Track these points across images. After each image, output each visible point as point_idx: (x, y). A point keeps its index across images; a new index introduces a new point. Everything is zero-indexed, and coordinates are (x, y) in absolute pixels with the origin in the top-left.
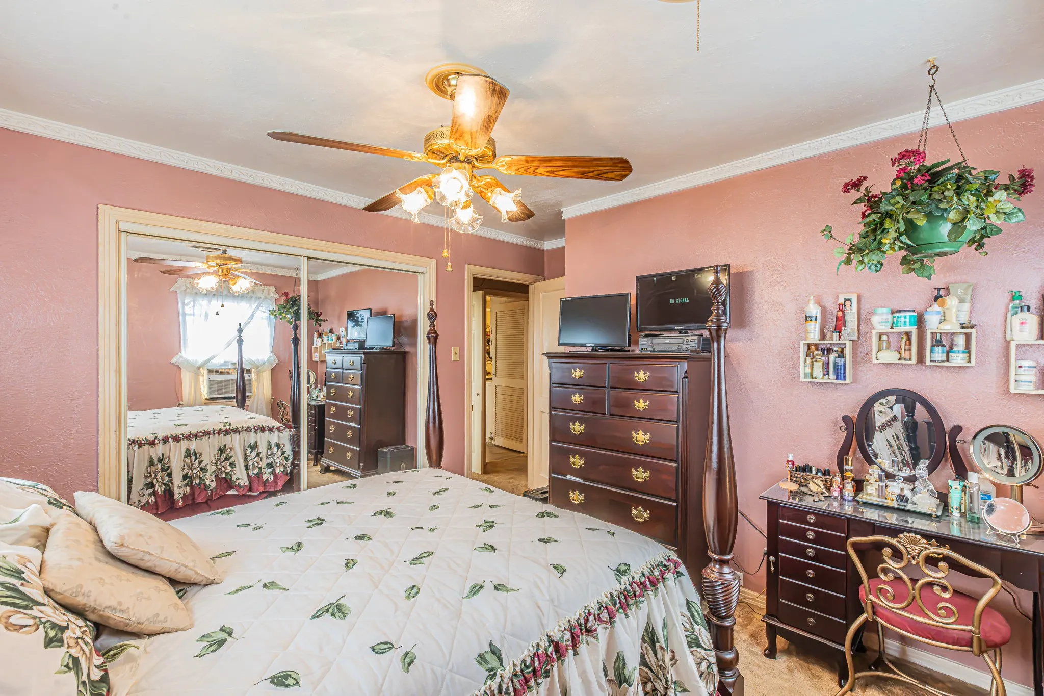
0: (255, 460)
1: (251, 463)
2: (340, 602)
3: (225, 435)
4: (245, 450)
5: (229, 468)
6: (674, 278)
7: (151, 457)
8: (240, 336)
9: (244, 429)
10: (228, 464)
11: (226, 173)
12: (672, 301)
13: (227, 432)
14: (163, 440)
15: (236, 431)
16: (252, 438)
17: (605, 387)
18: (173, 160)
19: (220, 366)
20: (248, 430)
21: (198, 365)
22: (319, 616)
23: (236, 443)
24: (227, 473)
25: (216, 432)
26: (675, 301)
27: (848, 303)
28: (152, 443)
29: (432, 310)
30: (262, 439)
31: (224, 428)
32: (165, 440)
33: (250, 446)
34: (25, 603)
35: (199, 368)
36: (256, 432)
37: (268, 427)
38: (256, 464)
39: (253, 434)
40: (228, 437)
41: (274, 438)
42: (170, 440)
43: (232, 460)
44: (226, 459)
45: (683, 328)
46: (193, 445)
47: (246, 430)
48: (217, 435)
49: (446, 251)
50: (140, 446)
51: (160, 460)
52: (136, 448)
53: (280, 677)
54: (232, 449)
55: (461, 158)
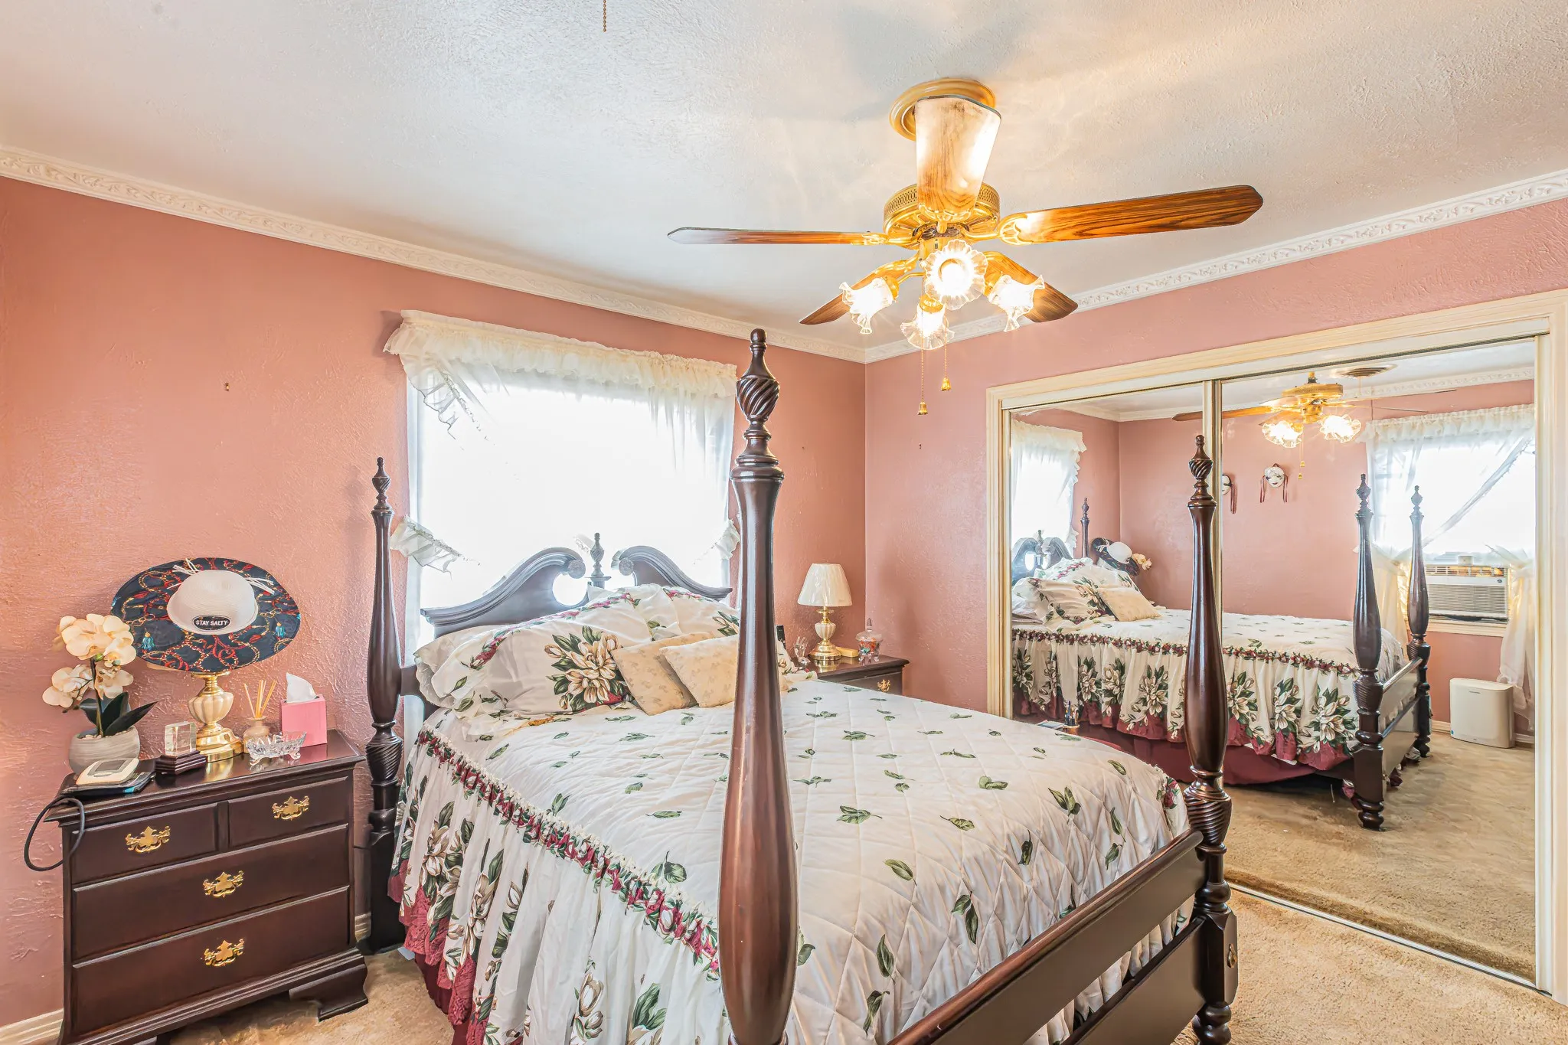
0: (1284, 707)
1: (1277, 710)
3: (1246, 658)
4: (1272, 689)
5: (1246, 710)
7: (1149, 668)
9: (1277, 655)
10: (1246, 702)
13: (1249, 655)
14: (1163, 648)
15: (1264, 657)
16: (1287, 672)
20: (1284, 658)
23: (1261, 675)
24: (1241, 714)
25: (1233, 651)
28: (1152, 650)
30: (1307, 681)
31: (1247, 649)
32: (1166, 650)
33: (1282, 686)
36: (1295, 664)
37: (1321, 661)
38: (1284, 715)
39: (1289, 666)
40: (1251, 661)
41: (1328, 682)
42: (1171, 651)
43: (1252, 698)
44: (1243, 694)
47: (1280, 659)
48: (1233, 656)
50: (1139, 650)
51: (1158, 675)
52: (1134, 650)
54: (1252, 681)
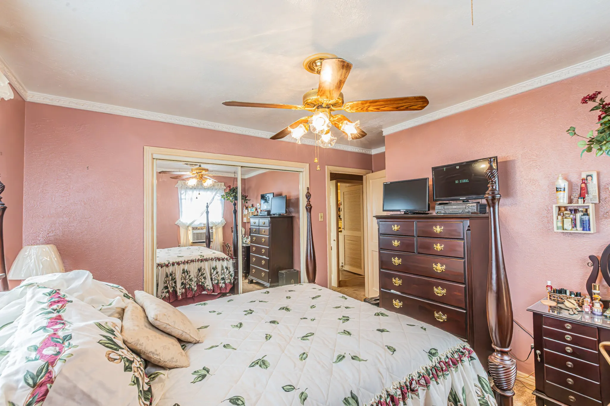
0: (216, 275)
1: (213, 277)
2: (264, 359)
3: (201, 262)
4: (211, 270)
5: (203, 280)
6: (458, 167)
7: (167, 273)
8: (207, 209)
9: (210, 259)
10: (203, 277)
11: (201, 125)
12: (457, 182)
13: (202, 261)
14: (172, 264)
15: (206, 260)
16: (214, 264)
17: (414, 236)
18: (176, 121)
19: (198, 225)
20: (212, 259)
21: (188, 225)
22: (253, 366)
23: (206, 266)
24: (202, 282)
25: (197, 260)
26: (459, 182)
27: (589, 178)
28: (167, 266)
29: (308, 193)
30: (219, 264)
31: (200, 258)
32: (173, 264)
33: (213, 268)
34: (115, 347)
35: (188, 227)
36: (216, 261)
37: (222, 258)
38: (216, 278)
39: (214, 261)
40: (203, 263)
41: (225, 264)
42: (175, 264)
43: (204, 276)
44: (202, 275)
45: (465, 198)
46: (186, 267)
47: (211, 260)
48: (197, 262)
49: (316, 159)
50: (162, 267)
51: (171, 275)
52: (160, 268)
53: (234, 399)
54: (204, 269)
55: (324, 105)
